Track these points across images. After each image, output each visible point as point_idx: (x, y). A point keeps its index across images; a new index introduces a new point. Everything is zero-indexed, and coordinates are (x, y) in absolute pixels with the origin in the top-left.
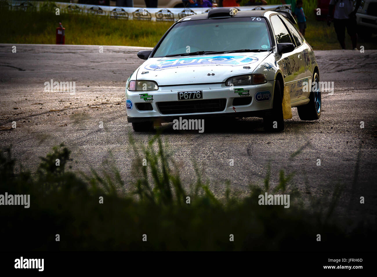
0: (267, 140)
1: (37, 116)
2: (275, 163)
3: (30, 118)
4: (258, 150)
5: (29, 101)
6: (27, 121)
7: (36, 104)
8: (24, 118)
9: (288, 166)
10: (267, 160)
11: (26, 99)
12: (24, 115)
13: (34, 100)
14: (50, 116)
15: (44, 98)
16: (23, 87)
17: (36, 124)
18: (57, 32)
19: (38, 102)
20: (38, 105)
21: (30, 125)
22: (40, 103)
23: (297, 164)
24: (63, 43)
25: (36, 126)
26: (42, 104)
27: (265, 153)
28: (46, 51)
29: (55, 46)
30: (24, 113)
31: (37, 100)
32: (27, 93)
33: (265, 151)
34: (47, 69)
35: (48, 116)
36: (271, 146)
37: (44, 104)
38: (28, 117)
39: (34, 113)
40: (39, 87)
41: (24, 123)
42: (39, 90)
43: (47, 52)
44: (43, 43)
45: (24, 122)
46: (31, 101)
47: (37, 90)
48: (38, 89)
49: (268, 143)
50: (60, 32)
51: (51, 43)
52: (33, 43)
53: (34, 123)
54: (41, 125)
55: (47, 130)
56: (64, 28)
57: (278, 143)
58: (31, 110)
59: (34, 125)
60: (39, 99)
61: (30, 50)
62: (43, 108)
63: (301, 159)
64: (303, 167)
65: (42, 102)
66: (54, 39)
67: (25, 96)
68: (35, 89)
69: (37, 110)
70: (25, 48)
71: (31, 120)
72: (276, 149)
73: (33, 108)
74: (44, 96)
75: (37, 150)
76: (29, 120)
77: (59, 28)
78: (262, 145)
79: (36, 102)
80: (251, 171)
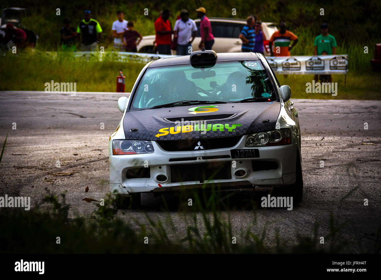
0: (321, 188)
1: (96, 162)
2: (329, 212)
3: (89, 164)
4: (312, 198)
5: (89, 147)
6: (85, 167)
7: (95, 150)
8: (83, 164)
9: (342, 215)
10: (320, 209)
11: (86, 146)
12: (83, 161)
13: (93, 147)
14: (108, 162)
15: (104, 144)
16: (84, 134)
17: (95, 170)
18: (118, 80)
19: (97, 148)
20: (98, 151)
21: (89, 170)
22: (100, 149)
23: (351, 213)
24: (123, 91)
25: (94, 172)
26: (101, 150)
27: (319, 201)
28: (107, 98)
29: (115, 94)
30: (84, 159)
31: (97, 146)
32: (87, 139)
33: (319, 199)
34: (106, 116)
35: (106, 162)
36: (325, 194)
37: (103, 151)
38: (87, 162)
39: (93, 159)
40: (99, 134)
41: (83, 169)
42: (99, 137)
43: (108, 100)
44: (104, 91)
45: (83, 167)
46: (91, 147)
47: (97, 137)
48: (98, 135)
49: (322, 192)
50: (120, 81)
51: (112, 91)
52: (94, 91)
53: (93, 169)
54: (99, 171)
55: (105, 176)
56: (124, 77)
57: (332, 191)
58: (90, 156)
59: (92, 171)
60: (98, 146)
61: (91, 98)
62: (102, 154)
63: (355, 209)
64: (357, 217)
65: (101, 149)
66: (115, 87)
67: (85, 143)
68: (95, 135)
69: (97, 156)
70: (87, 96)
71: (90, 166)
72: (330, 198)
73: (92, 154)
74: (103, 143)
75: (95, 195)
76: (88, 166)
77: (119, 76)
78: (316, 193)
79: (96, 148)
80: (304, 219)
